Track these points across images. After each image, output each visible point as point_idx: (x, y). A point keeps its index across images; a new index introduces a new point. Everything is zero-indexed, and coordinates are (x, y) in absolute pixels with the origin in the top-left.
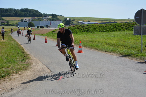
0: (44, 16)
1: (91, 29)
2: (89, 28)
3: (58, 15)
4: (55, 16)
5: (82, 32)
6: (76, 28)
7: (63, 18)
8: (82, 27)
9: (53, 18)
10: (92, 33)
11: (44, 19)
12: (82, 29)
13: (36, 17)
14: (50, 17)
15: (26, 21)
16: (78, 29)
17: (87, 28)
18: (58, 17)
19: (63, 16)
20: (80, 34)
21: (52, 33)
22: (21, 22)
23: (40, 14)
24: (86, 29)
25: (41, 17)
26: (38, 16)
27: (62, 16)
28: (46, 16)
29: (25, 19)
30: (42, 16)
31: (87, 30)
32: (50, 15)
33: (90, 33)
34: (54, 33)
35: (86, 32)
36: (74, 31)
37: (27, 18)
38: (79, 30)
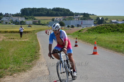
0: (75, 16)
1: (121, 29)
2: (119, 28)
3: (91, 15)
4: (87, 15)
5: (111, 32)
6: (104, 28)
7: (95, 17)
8: (111, 26)
9: (85, 17)
10: (122, 33)
11: (76, 18)
12: (111, 28)
13: (68, 17)
14: (82, 16)
15: (57, 20)
16: (107, 28)
17: (117, 28)
18: (90, 16)
19: (96, 15)
20: (109, 34)
21: (79, 33)
22: (52, 21)
23: (71, 13)
24: (115, 29)
25: (72, 17)
26: (69, 15)
27: (94, 15)
28: (77, 15)
29: (56, 18)
30: (73, 15)
31: (117, 30)
32: (82, 14)
33: (119, 33)
34: (80, 32)
35: (115, 32)
36: (102, 31)
37: (58, 18)
38: (108, 30)
